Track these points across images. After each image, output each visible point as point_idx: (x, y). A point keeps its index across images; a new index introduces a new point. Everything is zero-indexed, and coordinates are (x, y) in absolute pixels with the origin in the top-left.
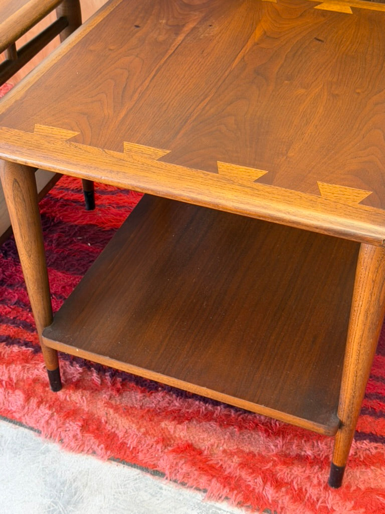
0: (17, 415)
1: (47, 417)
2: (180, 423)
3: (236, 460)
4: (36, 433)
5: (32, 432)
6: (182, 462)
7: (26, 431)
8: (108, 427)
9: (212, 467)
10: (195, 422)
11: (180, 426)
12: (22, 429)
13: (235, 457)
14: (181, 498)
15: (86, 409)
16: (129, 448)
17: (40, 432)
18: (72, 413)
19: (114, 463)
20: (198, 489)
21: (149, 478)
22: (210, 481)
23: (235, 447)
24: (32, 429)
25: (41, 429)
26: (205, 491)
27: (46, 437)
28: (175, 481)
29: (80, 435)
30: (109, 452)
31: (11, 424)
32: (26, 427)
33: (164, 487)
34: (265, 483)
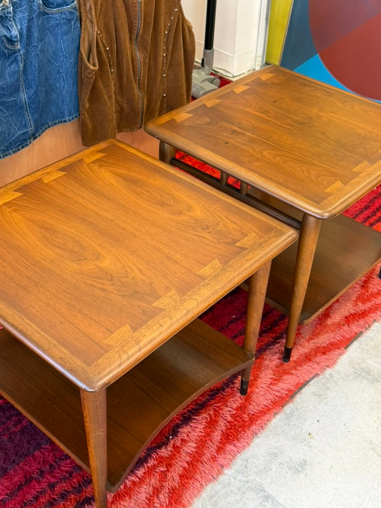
0: (302, 381)
1: (309, 368)
2: (330, 317)
3: (360, 304)
4: (317, 377)
5: (315, 379)
6: (356, 323)
7: (313, 381)
8: (325, 345)
9: (363, 313)
10: (332, 311)
11: (333, 317)
12: (311, 383)
13: (358, 303)
14: (376, 331)
15: (308, 351)
16: (341, 339)
17: (318, 375)
18: (308, 358)
19: (348, 349)
20: (373, 322)
21: (361, 339)
22: (370, 316)
23: (352, 302)
24: (313, 377)
25: (316, 373)
26: (375, 320)
27: (322, 372)
28: (367, 329)
29: (327, 357)
30: (342, 348)
31: (306, 387)
32: (312, 380)
33: (368, 335)
34: (376, 298)
